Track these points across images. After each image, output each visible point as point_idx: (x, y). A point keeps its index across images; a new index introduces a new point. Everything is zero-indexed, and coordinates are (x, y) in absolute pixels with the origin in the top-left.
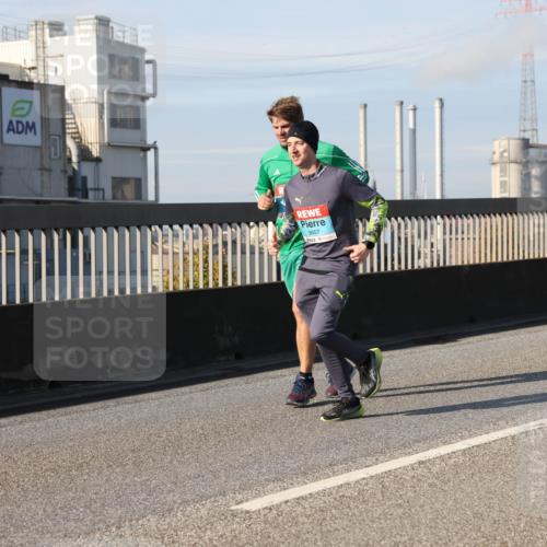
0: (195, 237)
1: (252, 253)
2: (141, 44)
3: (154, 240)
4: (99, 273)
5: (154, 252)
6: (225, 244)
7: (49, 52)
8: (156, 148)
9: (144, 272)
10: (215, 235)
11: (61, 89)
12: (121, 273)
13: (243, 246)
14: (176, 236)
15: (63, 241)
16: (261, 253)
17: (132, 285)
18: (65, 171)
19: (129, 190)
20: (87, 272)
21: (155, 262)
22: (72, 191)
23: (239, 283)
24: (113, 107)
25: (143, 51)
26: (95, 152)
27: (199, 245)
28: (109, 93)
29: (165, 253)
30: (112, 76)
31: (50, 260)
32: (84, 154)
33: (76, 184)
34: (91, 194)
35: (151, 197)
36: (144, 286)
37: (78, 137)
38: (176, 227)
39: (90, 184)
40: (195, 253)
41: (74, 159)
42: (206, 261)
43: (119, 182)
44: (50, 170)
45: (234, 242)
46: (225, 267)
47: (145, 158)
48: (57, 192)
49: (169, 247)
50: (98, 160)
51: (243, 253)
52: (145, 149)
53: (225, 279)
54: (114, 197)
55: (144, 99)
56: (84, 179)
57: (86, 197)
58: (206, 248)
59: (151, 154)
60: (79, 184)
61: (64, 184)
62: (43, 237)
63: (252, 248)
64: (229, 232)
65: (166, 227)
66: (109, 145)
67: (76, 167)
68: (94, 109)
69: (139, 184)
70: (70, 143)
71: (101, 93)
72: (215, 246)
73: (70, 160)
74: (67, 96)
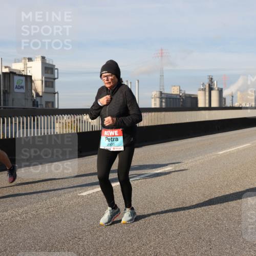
0: (69, 118)
1: (85, 123)
2: (54, 64)
3: (57, 119)
4: (41, 128)
5: (57, 122)
6: (77, 120)
7: (28, 66)
8: (58, 93)
9: (54, 128)
10: (74, 117)
11: (31, 77)
12: (47, 128)
13: (82, 121)
14: (63, 118)
15: (31, 120)
16: (87, 123)
17: (50, 132)
18: (32, 100)
19: (50, 105)
20: (38, 128)
21: (57, 125)
22: (34, 105)
23: (81, 131)
24: (46, 82)
25: (54, 66)
26: (41, 94)
27: (70, 121)
28: (45, 78)
29: (60, 122)
30: (46, 73)
31: (27, 125)
32: (37, 94)
33: (35, 103)
34: (39, 106)
35: (56, 107)
36: (54, 132)
37: (36, 90)
38: (63, 115)
39: (39, 103)
40: (69, 123)
41: (35, 96)
42: (72, 125)
43: (47, 103)
44: (28, 99)
45: (80, 120)
46: (77, 127)
47: (55, 96)
48: (29, 105)
49: (61, 121)
50: (41, 96)
51: (82, 122)
52: (55, 93)
53: (77, 130)
54: (46, 107)
55: (55, 79)
56: (37, 102)
57: (38, 106)
58: (72, 121)
59: (56, 95)
60: (36, 104)
61: (31, 103)
62: (25, 118)
63: (85, 121)
64: (78, 117)
65: (60, 115)
66: (45, 92)
67: (35, 98)
68: (40, 82)
69: (53, 103)
70: (33, 92)
71: (42, 78)
72: (74, 121)
73: (33, 96)
74: (33, 78)
